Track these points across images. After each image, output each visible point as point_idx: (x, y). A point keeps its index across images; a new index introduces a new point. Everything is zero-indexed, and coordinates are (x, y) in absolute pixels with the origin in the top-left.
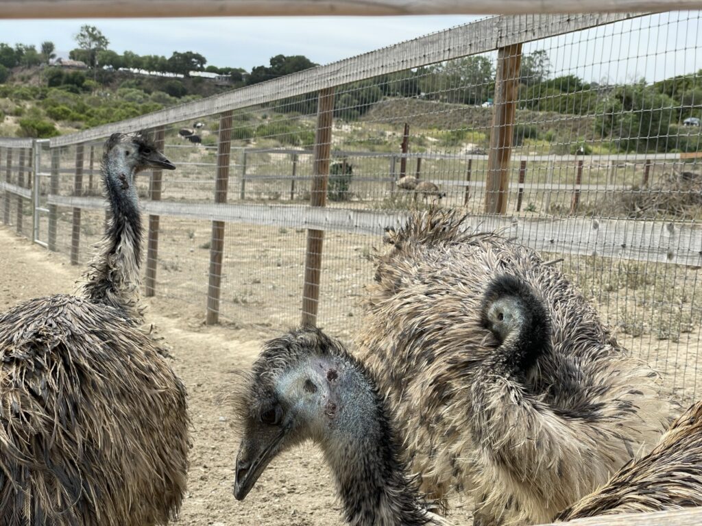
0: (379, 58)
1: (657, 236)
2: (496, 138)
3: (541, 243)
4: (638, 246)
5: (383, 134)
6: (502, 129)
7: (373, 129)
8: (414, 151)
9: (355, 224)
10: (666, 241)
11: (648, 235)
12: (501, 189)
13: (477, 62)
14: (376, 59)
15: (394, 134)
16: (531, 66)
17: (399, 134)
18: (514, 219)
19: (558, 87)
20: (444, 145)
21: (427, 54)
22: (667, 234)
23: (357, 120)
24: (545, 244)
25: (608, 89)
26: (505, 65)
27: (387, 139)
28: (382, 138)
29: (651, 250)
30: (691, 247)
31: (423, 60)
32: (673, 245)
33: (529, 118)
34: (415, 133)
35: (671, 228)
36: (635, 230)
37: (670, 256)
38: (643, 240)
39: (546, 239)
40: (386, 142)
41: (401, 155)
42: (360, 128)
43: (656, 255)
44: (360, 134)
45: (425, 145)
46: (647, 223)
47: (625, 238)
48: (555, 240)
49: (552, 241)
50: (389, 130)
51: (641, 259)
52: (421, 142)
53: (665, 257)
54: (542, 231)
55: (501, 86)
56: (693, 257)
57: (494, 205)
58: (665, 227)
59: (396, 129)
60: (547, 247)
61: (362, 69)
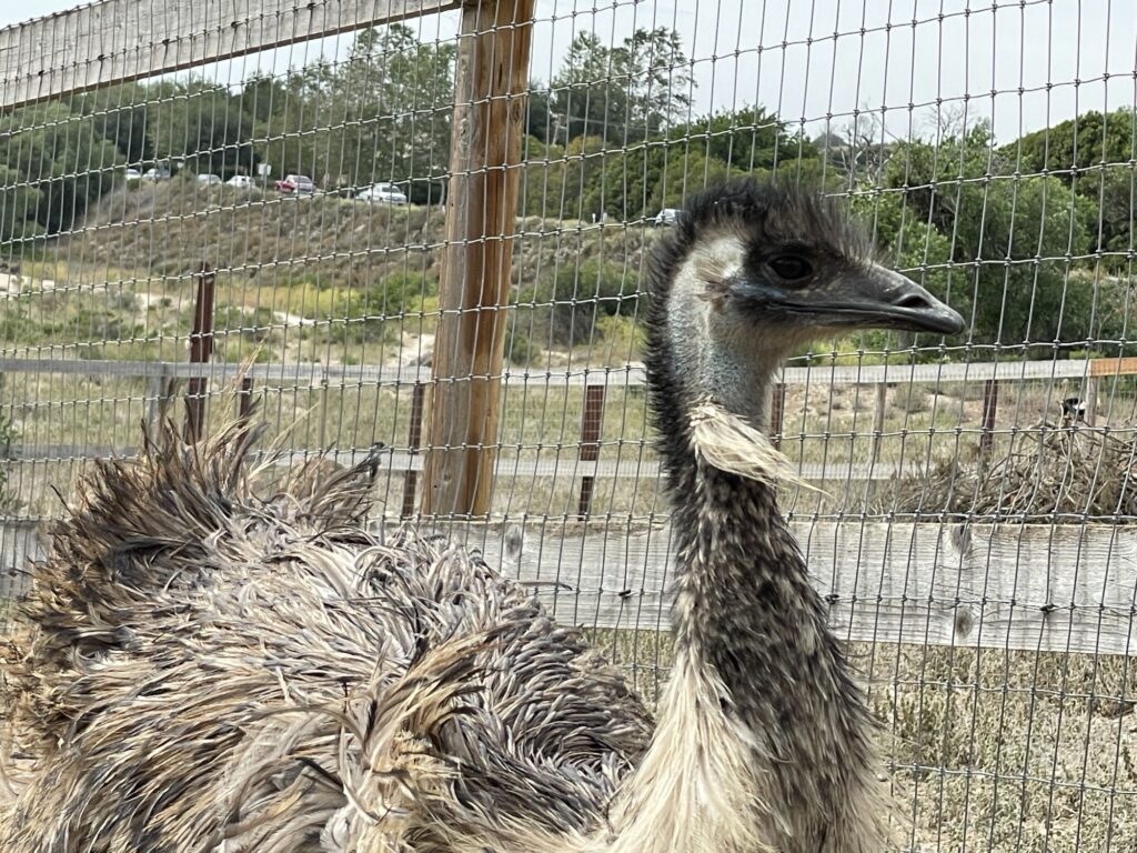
0: (91, 31)
1: (924, 565)
2: (456, 279)
3: (593, 604)
4: (872, 597)
5: (127, 304)
6: (474, 253)
7: (96, 285)
8: (234, 359)
9: (9, 564)
10: (951, 579)
11: (899, 564)
12: (474, 439)
13: (445, 63)
14: (80, 36)
15: (166, 303)
16: (624, 82)
17: (184, 303)
18: (510, 533)
19: (719, 150)
20: (339, 338)
21: (242, 19)
22: (952, 558)
23: (38, 259)
24: (604, 605)
25: (871, 155)
26: (481, 52)
27: (141, 321)
28: (125, 314)
29: (909, 608)
30: (1020, 595)
31: (229, 37)
32: (970, 591)
33: (620, 248)
34: (238, 298)
35: (962, 541)
36: (863, 550)
37: (962, 625)
38: (885, 578)
39: (606, 587)
40: (139, 329)
41: (186, 370)
42: (48, 284)
43: (922, 622)
44: (49, 304)
45: (274, 341)
46: (896, 526)
47: (836, 576)
48: (636, 590)
49: (625, 595)
50: (149, 289)
51: (881, 638)
52: (257, 332)
53: (949, 627)
54: (597, 565)
55: (469, 119)
56: (1024, 625)
57: (451, 488)
58: (947, 537)
59: (172, 286)
60: (610, 612)
61: (37, 68)
